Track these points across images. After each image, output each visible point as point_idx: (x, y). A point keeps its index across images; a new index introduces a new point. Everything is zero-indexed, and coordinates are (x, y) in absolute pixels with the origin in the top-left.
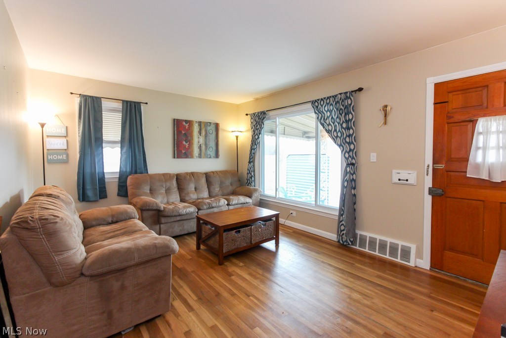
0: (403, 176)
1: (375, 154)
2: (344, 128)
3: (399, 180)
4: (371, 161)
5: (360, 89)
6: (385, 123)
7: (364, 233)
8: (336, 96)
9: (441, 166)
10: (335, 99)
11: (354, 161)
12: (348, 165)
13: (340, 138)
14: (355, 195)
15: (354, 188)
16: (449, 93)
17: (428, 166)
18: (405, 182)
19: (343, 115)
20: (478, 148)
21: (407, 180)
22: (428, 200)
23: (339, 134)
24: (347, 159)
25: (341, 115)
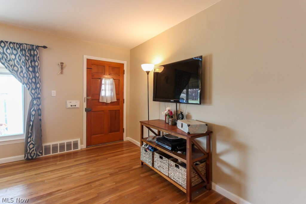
0: (73, 104)
1: (55, 91)
2: (30, 71)
3: (71, 106)
4: (52, 96)
5: (45, 47)
6: (62, 73)
7: (48, 144)
8: (22, 44)
9: (90, 98)
10: (20, 46)
11: (39, 96)
12: (34, 99)
13: (26, 78)
14: (40, 120)
15: (40, 115)
16: (92, 65)
17: (85, 98)
18: (75, 107)
19: (29, 61)
20: (102, 90)
21: (75, 106)
22: (85, 114)
23: (25, 75)
24: (34, 94)
25: (28, 61)
